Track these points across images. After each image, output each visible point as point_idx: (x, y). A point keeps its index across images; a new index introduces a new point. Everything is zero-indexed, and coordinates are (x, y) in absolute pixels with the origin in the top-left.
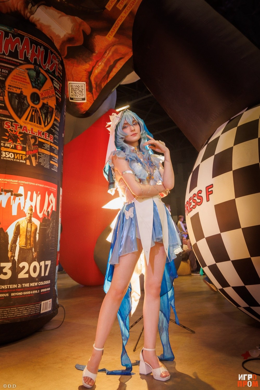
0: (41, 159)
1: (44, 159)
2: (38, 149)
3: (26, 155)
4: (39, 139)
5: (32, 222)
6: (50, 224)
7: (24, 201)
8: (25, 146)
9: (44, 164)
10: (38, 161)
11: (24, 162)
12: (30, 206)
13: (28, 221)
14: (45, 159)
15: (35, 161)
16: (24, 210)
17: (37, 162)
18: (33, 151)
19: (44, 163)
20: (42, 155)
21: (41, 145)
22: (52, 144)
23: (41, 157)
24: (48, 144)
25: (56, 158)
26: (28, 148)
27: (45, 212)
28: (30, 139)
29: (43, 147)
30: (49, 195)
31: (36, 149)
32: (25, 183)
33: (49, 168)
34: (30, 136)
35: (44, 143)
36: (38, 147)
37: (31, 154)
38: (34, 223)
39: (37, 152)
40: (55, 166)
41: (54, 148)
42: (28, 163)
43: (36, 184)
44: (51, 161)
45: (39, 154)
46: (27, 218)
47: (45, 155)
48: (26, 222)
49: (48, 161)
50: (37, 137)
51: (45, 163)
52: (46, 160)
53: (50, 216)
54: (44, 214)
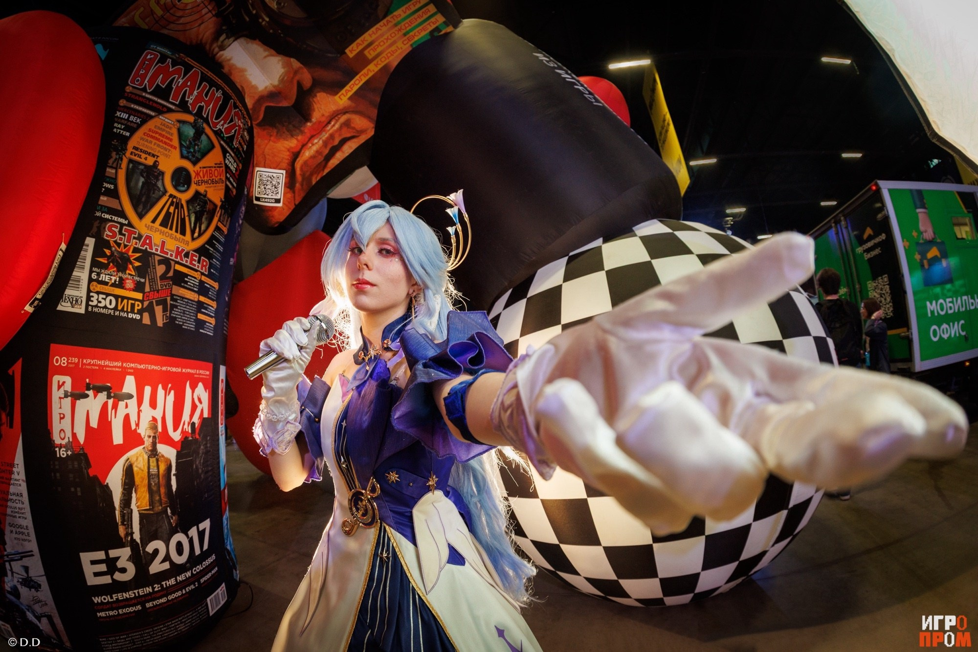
0: (177, 310)
1: (184, 311)
2: (172, 288)
3: (142, 301)
4: (176, 265)
5: (158, 455)
6: (200, 447)
7: (137, 410)
8: (143, 280)
9: (182, 320)
10: (170, 314)
11: (138, 317)
12: (151, 419)
13: (150, 453)
14: (186, 309)
15: (162, 314)
16: (139, 431)
17: (166, 316)
18: (160, 291)
19: (184, 318)
20: (179, 301)
21: (180, 279)
22: (204, 278)
23: (176, 307)
24: (195, 278)
25: (211, 308)
26: (150, 285)
27: (186, 426)
28: (155, 265)
29: (183, 284)
30: (193, 388)
31: (167, 287)
32: (139, 367)
33: (194, 329)
34: (157, 258)
35: (186, 275)
36: (173, 284)
37: (153, 299)
38: (163, 456)
39: (169, 295)
40: (207, 324)
41: (209, 286)
42: (146, 320)
43: (164, 368)
44: (199, 314)
45: (172, 300)
46: (146, 448)
47: (186, 300)
48: (146, 457)
49: (192, 314)
50: (171, 262)
51: (185, 320)
52: (188, 313)
53: (197, 431)
54: (183, 432)
